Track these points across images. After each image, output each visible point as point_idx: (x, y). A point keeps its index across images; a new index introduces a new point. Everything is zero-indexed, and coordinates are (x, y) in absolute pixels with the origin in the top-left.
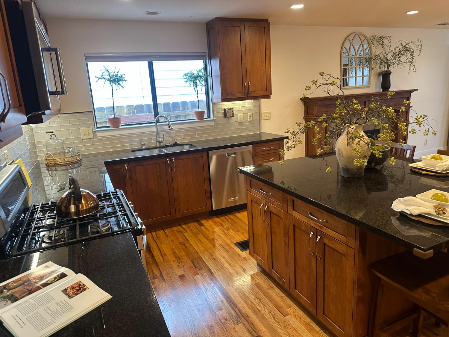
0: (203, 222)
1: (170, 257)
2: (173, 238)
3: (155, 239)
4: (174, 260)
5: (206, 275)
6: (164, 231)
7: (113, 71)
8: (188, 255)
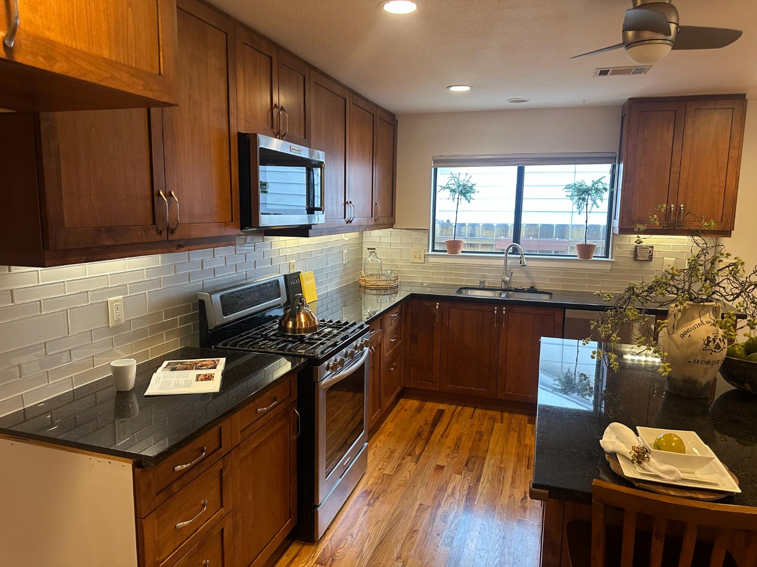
1: (450, 441)
2: (476, 422)
3: (455, 414)
4: (450, 447)
5: (469, 480)
6: (475, 410)
7: (462, 179)
8: (473, 448)
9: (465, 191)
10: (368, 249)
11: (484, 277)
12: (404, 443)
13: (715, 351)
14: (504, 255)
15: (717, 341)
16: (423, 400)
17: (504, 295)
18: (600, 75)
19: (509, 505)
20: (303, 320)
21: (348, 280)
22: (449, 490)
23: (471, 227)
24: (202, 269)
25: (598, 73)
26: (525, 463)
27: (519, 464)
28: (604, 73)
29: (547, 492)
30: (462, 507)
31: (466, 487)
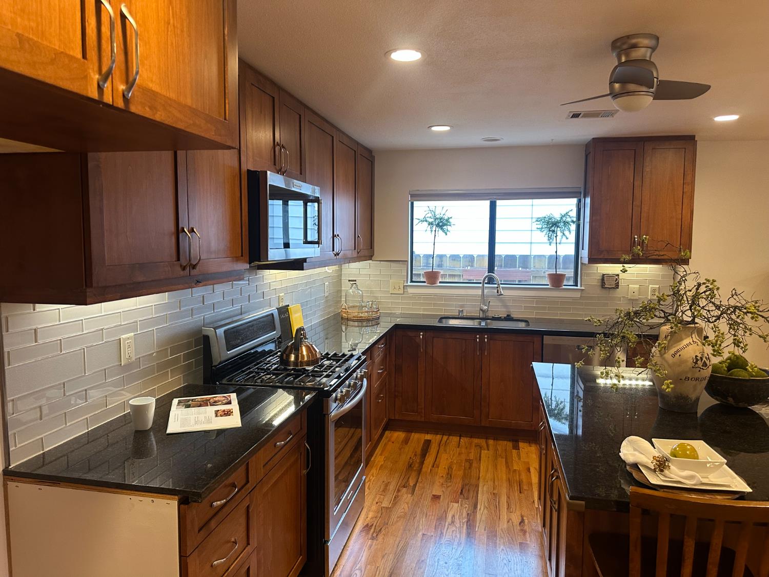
0: (521, 445)
1: (442, 471)
2: (463, 450)
3: (441, 444)
4: (442, 476)
5: (466, 507)
6: (460, 439)
7: (439, 213)
8: (465, 476)
9: (441, 224)
10: (349, 281)
11: (462, 306)
12: (397, 475)
13: (703, 369)
14: (481, 285)
15: (704, 359)
16: (409, 432)
17: (483, 324)
18: (572, 117)
19: (508, 529)
20: (305, 353)
21: (329, 313)
22: (449, 519)
23: (438, 258)
24: (203, 304)
25: (571, 116)
26: (516, 488)
27: (511, 489)
28: (576, 116)
29: (583, 503)
30: (464, 535)
31: (465, 514)
